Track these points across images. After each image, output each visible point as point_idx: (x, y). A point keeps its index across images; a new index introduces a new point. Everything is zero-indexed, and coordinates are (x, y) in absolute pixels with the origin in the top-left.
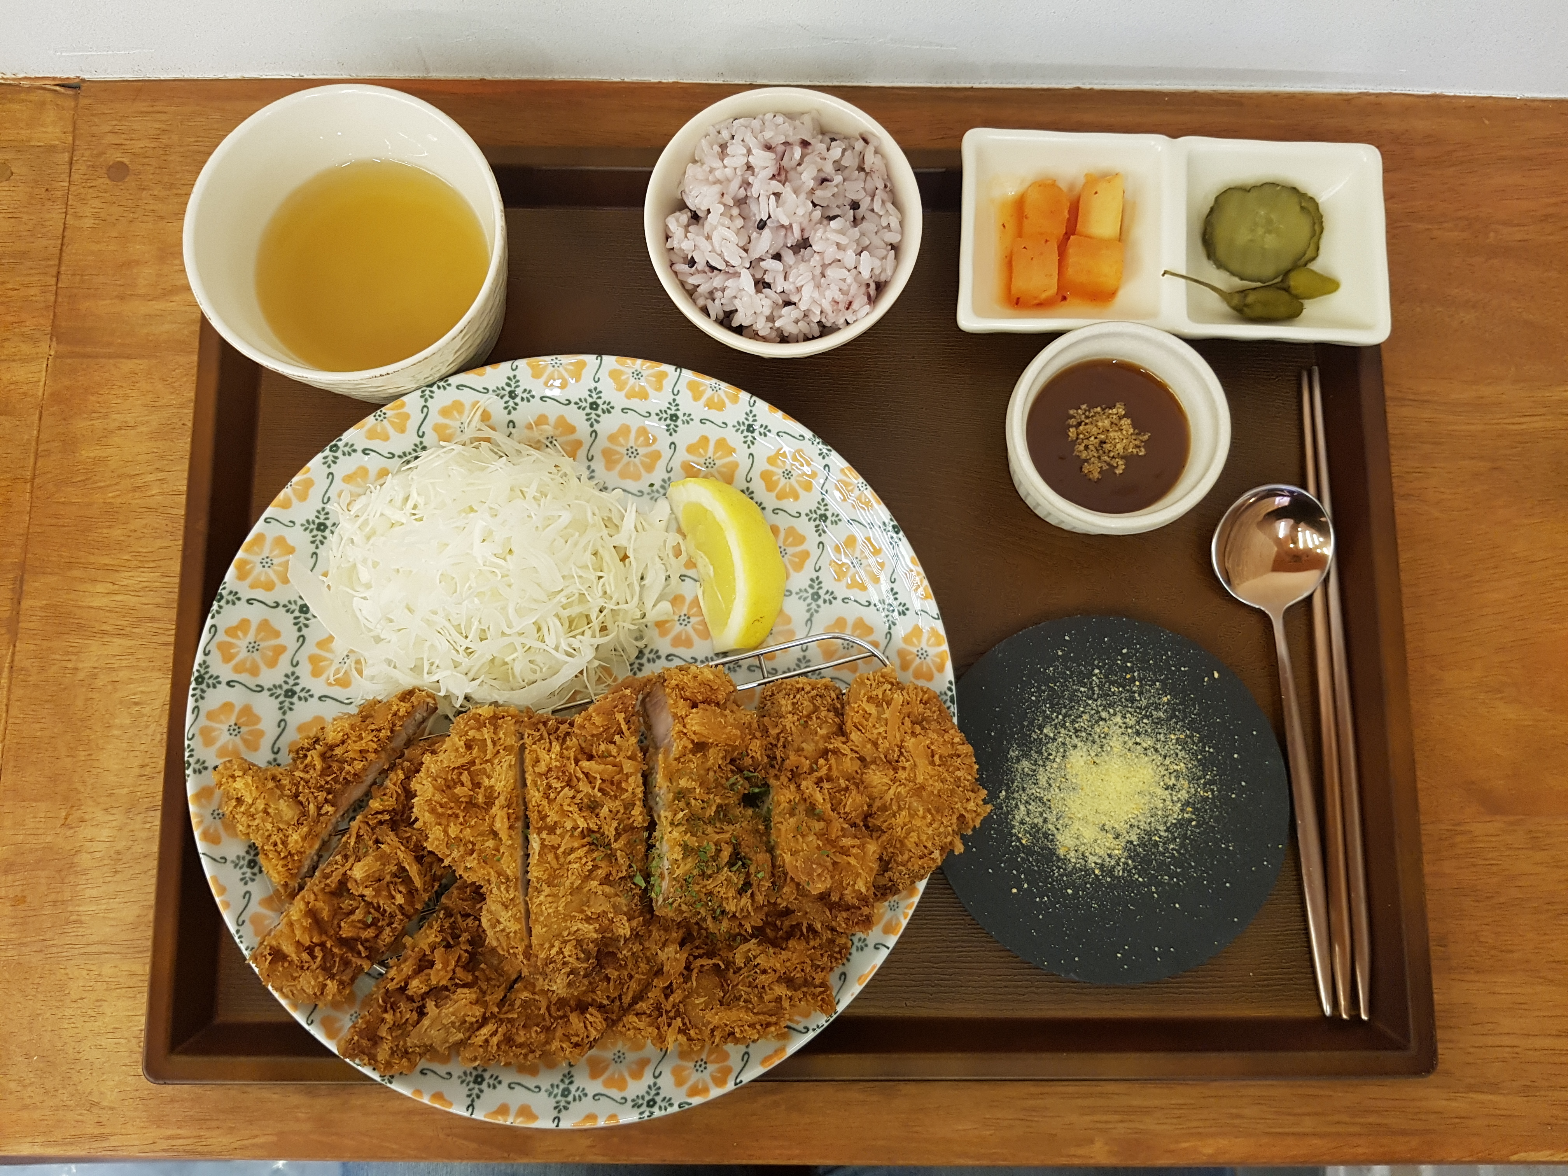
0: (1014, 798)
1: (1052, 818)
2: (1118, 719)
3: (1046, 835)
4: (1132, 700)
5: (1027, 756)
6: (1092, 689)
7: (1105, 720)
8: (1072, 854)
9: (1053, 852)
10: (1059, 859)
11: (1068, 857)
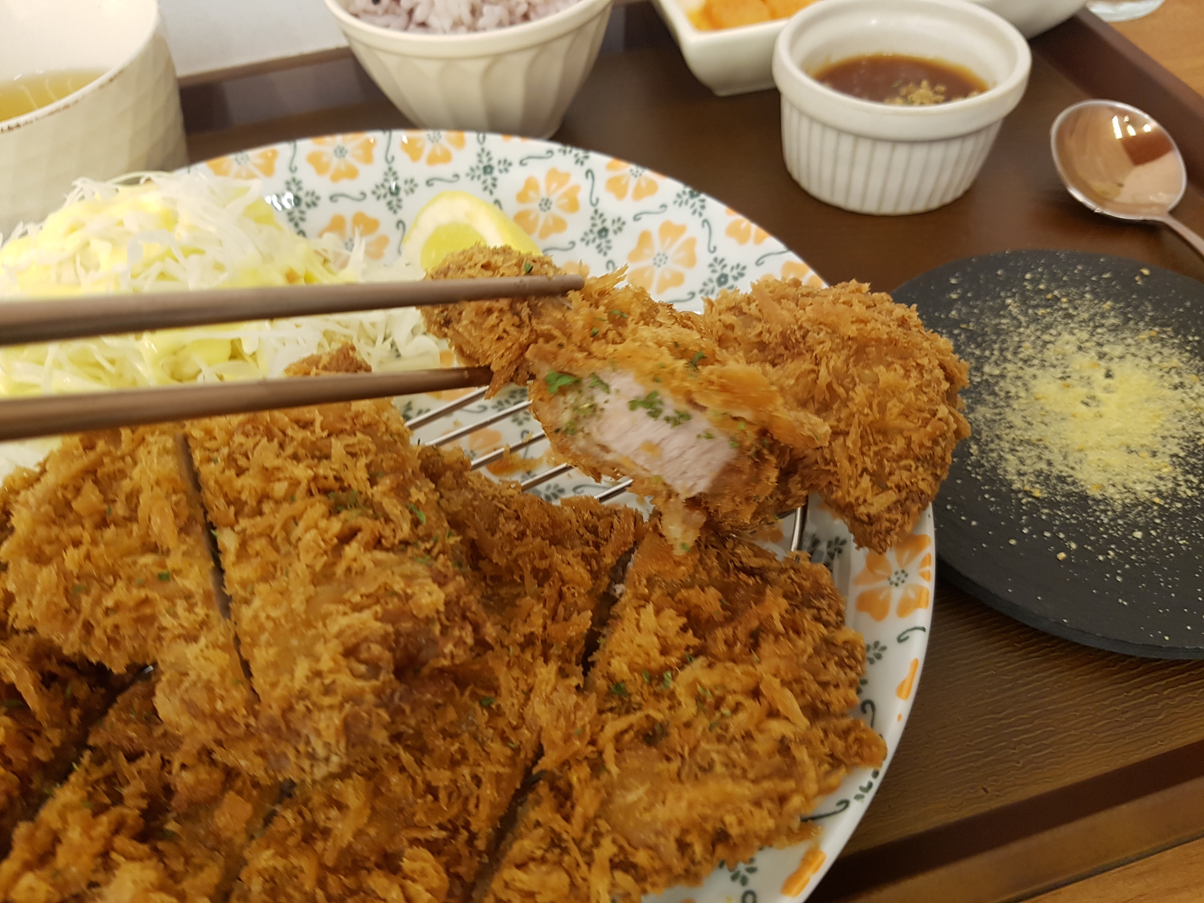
0: (992, 451)
1: (1056, 458)
2: (1066, 336)
3: (1061, 479)
4: (1070, 316)
5: (980, 401)
6: (1015, 318)
7: (1050, 342)
8: (1111, 490)
9: (1084, 497)
10: (1097, 502)
11: (1107, 495)
